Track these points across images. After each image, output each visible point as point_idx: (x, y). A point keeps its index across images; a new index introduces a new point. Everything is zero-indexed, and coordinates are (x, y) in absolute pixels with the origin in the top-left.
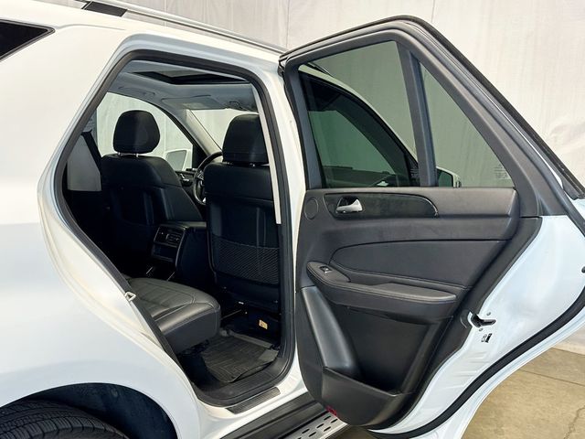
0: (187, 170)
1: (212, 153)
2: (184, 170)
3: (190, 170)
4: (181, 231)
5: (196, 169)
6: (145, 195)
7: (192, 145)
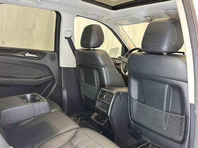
0: (119, 57)
1: (131, 49)
2: (117, 57)
3: (120, 57)
4: (113, 94)
5: (123, 57)
6: (95, 70)
7: (121, 45)
